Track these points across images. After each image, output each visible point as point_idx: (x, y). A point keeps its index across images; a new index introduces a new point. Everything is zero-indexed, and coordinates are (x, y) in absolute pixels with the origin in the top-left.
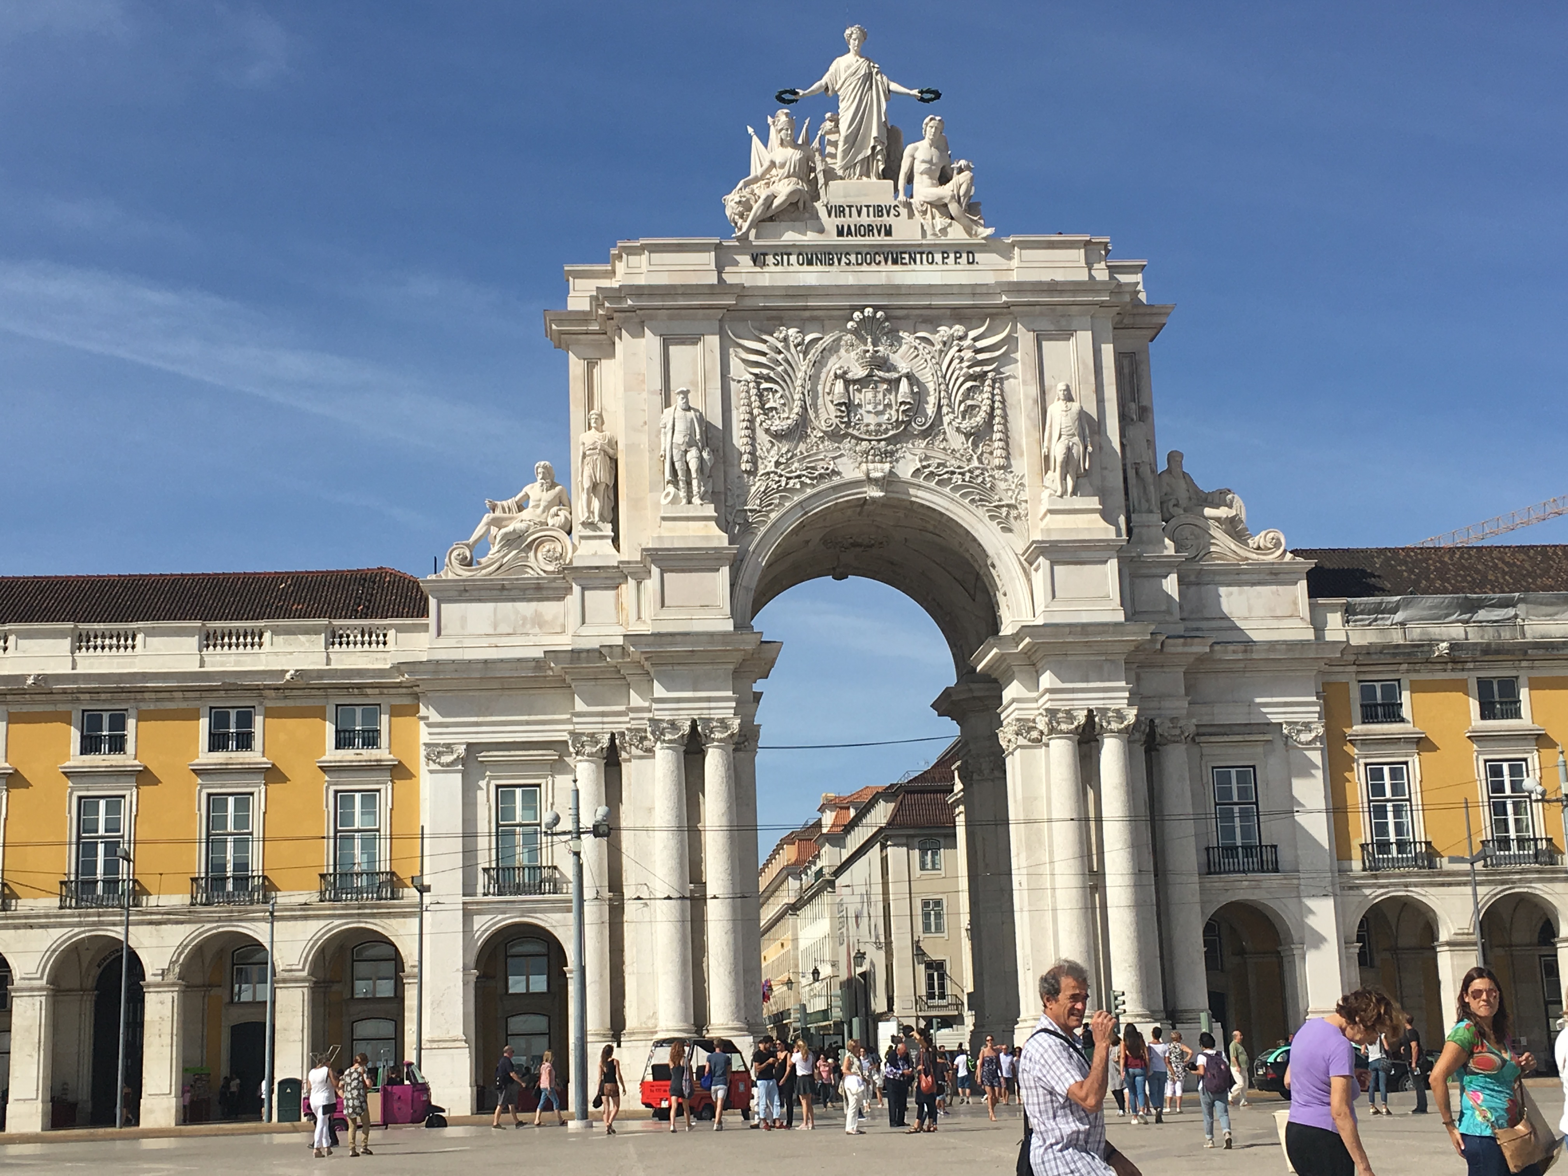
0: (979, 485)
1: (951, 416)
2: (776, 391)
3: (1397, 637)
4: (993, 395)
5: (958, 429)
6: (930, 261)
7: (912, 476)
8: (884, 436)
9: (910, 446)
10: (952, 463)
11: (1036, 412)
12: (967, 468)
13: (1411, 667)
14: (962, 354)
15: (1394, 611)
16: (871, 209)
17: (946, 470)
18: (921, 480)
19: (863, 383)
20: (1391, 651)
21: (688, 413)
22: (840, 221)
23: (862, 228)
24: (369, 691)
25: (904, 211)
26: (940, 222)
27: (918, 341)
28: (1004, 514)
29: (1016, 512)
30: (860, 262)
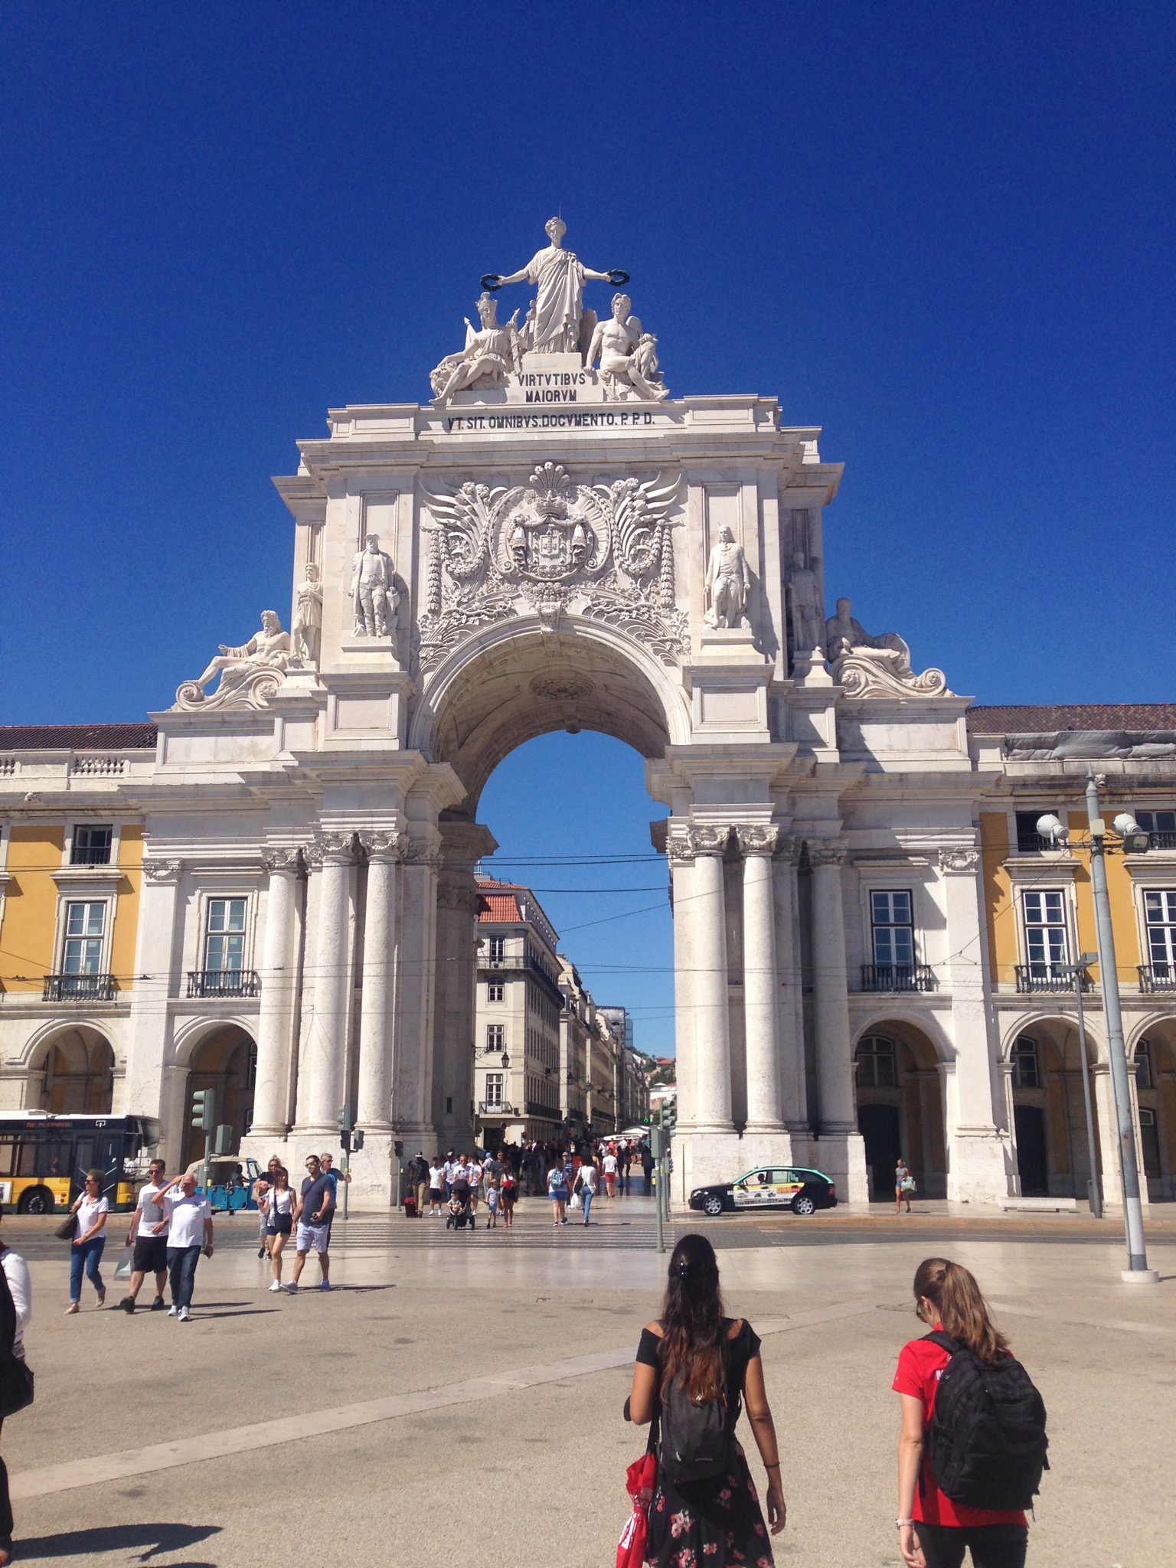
0: (644, 621)
1: (621, 559)
2: (463, 538)
3: (1054, 770)
4: (662, 539)
5: (627, 572)
6: (610, 421)
7: (583, 613)
8: (558, 578)
9: (583, 586)
10: (621, 602)
11: (701, 555)
12: (634, 606)
13: (1069, 798)
14: (635, 504)
15: (1052, 746)
16: (559, 378)
17: (614, 607)
18: (592, 618)
19: (539, 530)
20: (1048, 783)
21: (376, 556)
22: (529, 389)
23: (549, 394)
24: (103, 813)
25: (589, 379)
26: (621, 388)
27: (595, 492)
28: (668, 648)
29: (679, 646)
30: (546, 423)
